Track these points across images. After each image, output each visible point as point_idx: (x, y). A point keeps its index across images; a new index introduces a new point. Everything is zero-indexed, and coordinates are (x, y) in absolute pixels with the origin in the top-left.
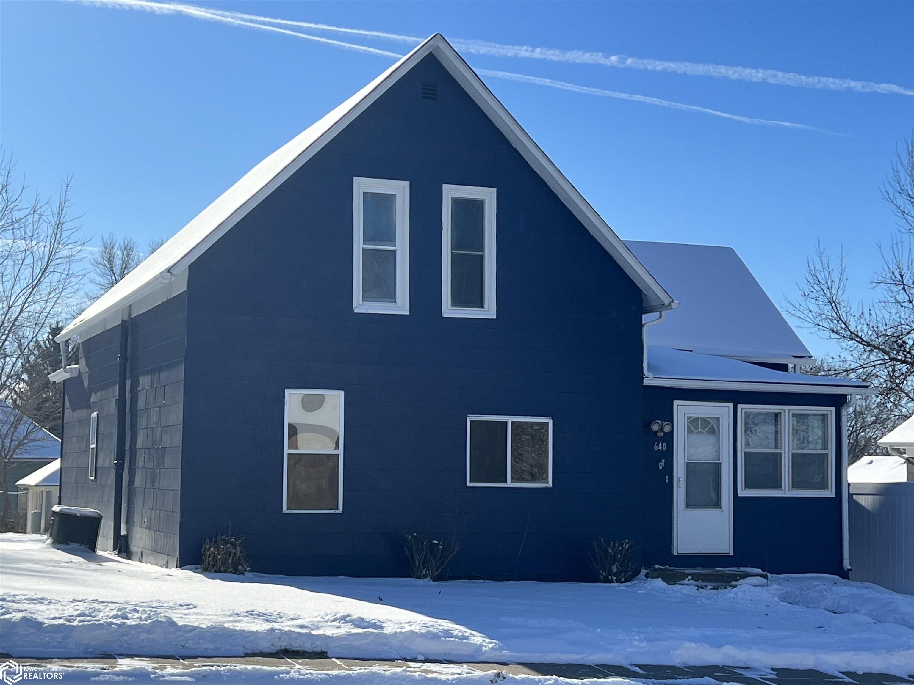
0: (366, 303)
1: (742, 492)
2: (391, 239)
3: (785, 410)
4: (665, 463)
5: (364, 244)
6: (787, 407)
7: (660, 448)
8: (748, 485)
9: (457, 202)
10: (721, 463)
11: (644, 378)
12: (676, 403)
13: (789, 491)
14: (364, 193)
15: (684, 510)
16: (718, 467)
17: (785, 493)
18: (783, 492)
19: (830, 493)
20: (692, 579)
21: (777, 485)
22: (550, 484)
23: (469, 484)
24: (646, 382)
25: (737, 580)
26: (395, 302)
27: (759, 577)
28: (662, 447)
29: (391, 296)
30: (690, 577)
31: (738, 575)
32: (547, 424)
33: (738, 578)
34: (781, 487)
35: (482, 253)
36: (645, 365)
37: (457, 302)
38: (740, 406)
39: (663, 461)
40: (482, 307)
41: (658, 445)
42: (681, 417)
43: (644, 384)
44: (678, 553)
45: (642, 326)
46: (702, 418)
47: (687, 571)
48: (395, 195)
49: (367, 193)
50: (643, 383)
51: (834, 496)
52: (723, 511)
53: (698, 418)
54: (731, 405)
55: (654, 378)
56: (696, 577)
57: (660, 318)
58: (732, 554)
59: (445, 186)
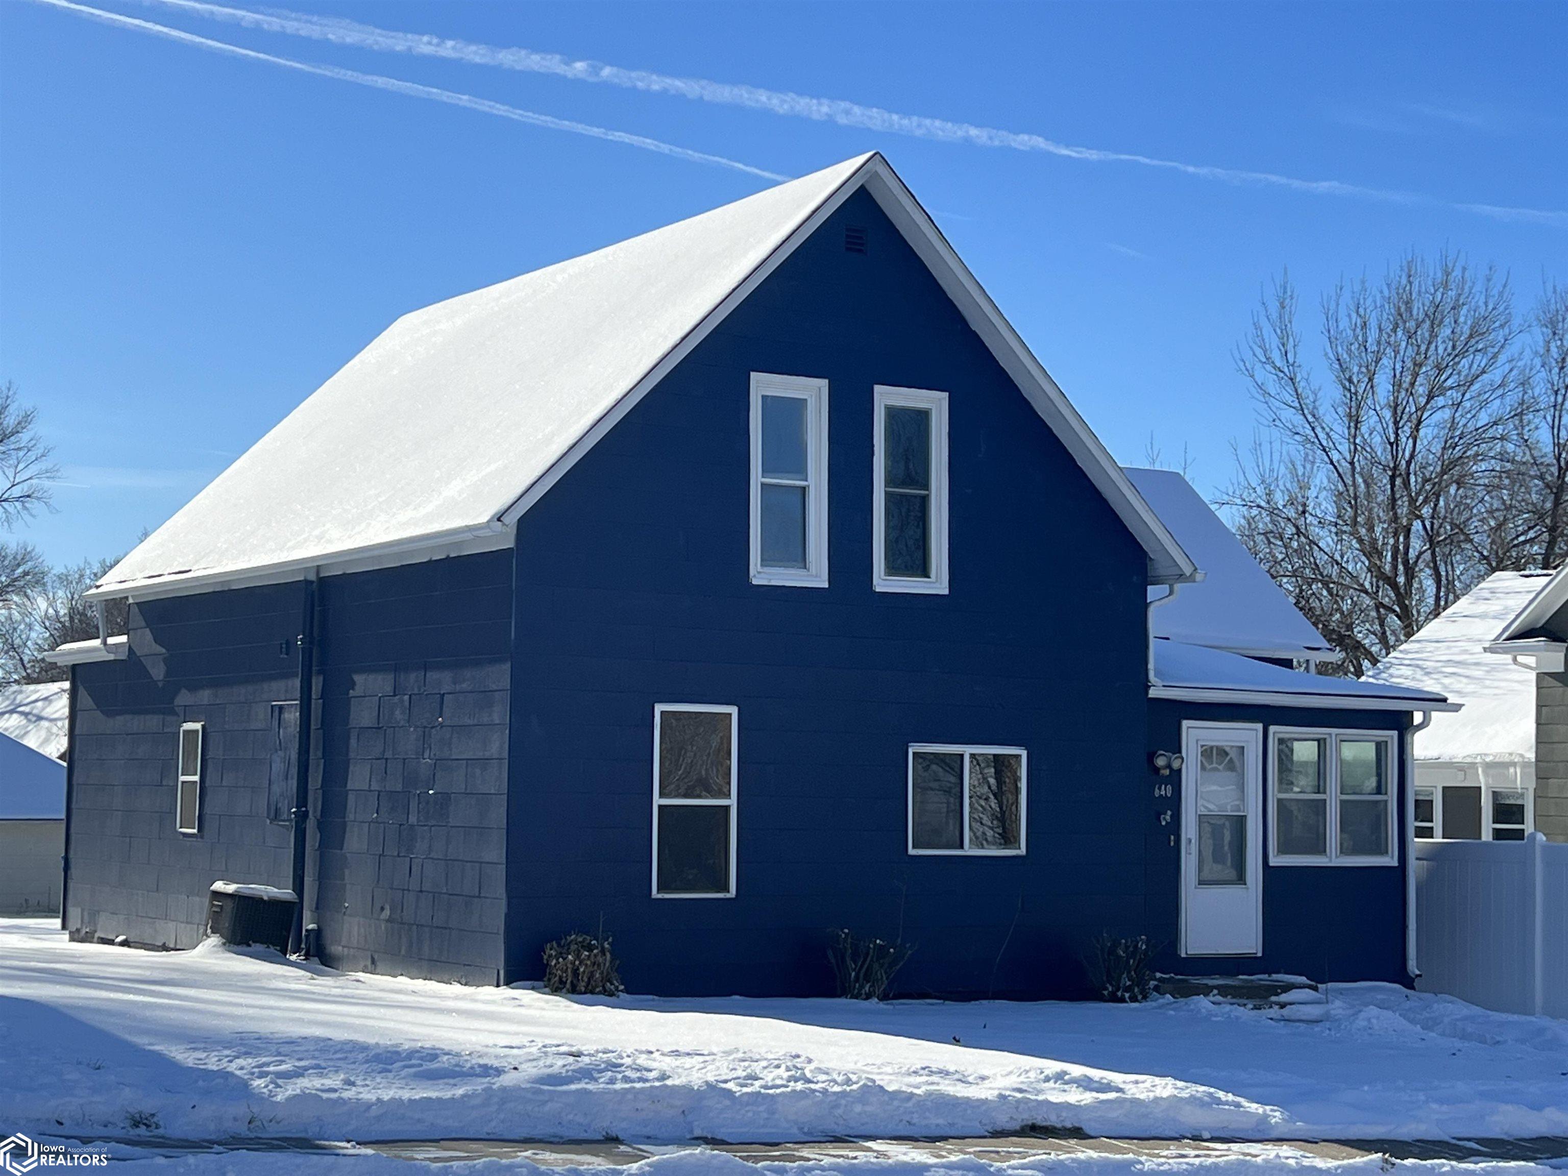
0: (766, 570)
1: (1275, 860)
2: (801, 469)
3: (1330, 734)
4: (1171, 816)
5: (763, 477)
6: (1334, 731)
7: (1163, 793)
8: (1283, 849)
9: (893, 413)
10: (1245, 816)
11: (1150, 687)
12: (1185, 723)
13: (1337, 857)
14: (763, 397)
15: (1196, 888)
16: (1240, 823)
17: (1331, 861)
18: (1327, 860)
19: (1390, 860)
20: (1219, 994)
21: (1320, 849)
22: (1023, 851)
23: (911, 851)
24: (1153, 693)
25: (1277, 994)
26: (805, 568)
27: (1307, 990)
28: (1165, 791)
29: (801, 560)
30: (1215, 992)
31: (1280, 987)
32: (1018, 757)
33: (1279, 991)
34: (1325, 851)
35: (926, 492)
36: (1151, 666)
37: (893, 569)
38: (1272, 729)
39: (1169, 813)
40: (927, 576)
41: (1160, 789)
42: (1192, 745)
43: (1150, 696)
44: (1186, 953)
45: (1146, 606)
46: (1217, 747)
47: (1210, 982)
48: (806, 400)
49: (768, 396)
50: (1147, 693)
51: (1396, 864)
52: (1247, 888)
53: (1212, 748)
54: (1260, 726)
55: (1164, 686)
56: (1224, 991)
57: (1170, 595)
58: (1260, 954)
59: (878, 388)
